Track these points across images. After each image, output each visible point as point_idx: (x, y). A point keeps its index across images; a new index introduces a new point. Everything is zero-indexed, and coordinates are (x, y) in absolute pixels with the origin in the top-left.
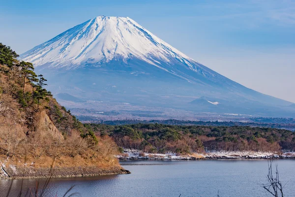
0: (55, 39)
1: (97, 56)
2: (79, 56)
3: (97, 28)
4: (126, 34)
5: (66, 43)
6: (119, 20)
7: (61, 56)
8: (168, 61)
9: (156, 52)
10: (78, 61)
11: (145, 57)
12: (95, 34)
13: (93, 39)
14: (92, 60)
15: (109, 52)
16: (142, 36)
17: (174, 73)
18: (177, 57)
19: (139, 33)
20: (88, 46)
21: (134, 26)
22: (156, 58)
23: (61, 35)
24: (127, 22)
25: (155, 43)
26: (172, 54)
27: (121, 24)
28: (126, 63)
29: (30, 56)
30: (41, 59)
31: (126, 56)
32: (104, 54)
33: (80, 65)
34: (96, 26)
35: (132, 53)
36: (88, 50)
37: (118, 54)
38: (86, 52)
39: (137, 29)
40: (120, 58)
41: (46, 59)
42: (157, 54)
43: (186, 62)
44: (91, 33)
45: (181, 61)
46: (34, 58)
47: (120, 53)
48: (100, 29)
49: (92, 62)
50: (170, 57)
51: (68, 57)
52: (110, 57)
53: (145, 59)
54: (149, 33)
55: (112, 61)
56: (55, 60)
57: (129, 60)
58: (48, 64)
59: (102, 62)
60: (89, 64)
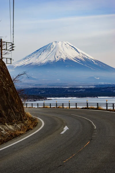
0: (35, 52)
1: (52, 59)
2: (44, 60)
3: (53, 47)
4: (65, 49)
5: (39, 54)
6: (63, 43)
7: (37, 60)
8: (84, 60)
9: (79, 56)
10: (44, 62)
11: (73, 59)
12: (52, 49)
13: (51, 52)
14: (50, 61)
15: (57, 57)
16: (73, 50)
17: (86, 66)
18: (88, 58)
19: (72, 48)
20: (49, 55)
21: (70, 45)
22: (78, 59)
23: (37, 51)
24: (66, 44)
25: (79, 52)
26: (86, 57)
27: (64, 45)
28: (65, 62)
29: (24, 60)
30: (28, 61)
31: (65, 59)
32: (55, 59)
33: (45, 64)
34: (52, 46)
35: (67, 57)
36: (48, 56)
37: (61, 58)
38: (48, 58)
39: (71, 47)
40: (62, 59)
41: (30, 62)
42: (79, 57)
43: (92, 60)
44: (50, 49)
45: (90, 60)
46: (25, 61)
47: (62, 57)
48: (54, 47)
49: (50, 62)
50: (85, 59)
51: (40, 60)
52: (57, 59)
53: (73, 60)
54: (76, 48)
55: (59, 61)
56: (34, 62)
57: (66, 61)
58: (31, 63)
59: (54, 61)
60: (48, 63)
